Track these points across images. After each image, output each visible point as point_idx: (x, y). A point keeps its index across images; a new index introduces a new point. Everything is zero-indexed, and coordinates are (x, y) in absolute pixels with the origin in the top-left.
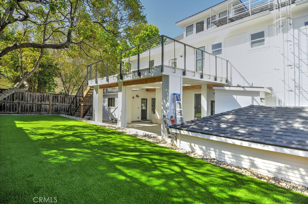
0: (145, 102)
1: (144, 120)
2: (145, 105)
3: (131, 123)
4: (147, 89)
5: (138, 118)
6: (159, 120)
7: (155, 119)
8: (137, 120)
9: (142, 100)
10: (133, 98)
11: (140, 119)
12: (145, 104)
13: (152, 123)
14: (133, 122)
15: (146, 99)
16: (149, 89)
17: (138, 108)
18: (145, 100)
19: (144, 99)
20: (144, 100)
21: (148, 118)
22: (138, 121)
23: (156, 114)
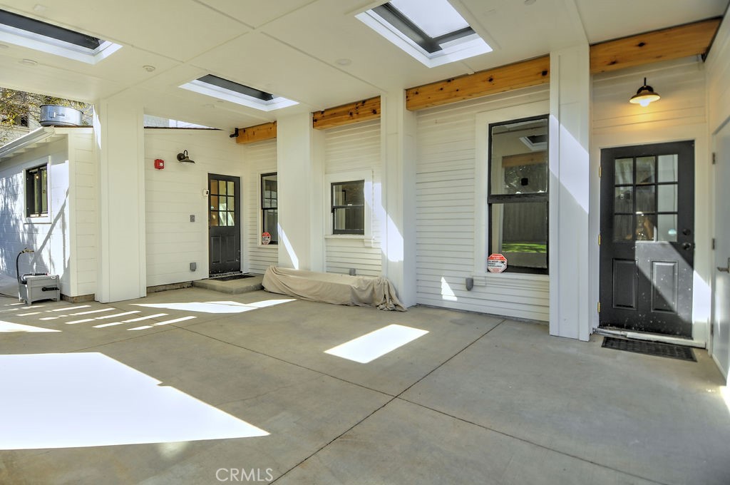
0: (231, 192)
1: (228, 274)
2: (231, 207)
3: (141, 299)
4: (237, 130)
5: (193, 267)
6: (294, 273)
7: (276, 272)
8: (189, 277)
9: (214, 183)
10: (159, 164)
11: (203, 272)
12: (231, 200)
13: (262, 288)
14: (154, 291)
15: (236, 181)
16: (244, 130)
17: (192, 219)
18: (231, 184)
19: (227, 179)
20: (222, 183)
21: (246, 268)
22: (193, 285)
23: (279, 246)
